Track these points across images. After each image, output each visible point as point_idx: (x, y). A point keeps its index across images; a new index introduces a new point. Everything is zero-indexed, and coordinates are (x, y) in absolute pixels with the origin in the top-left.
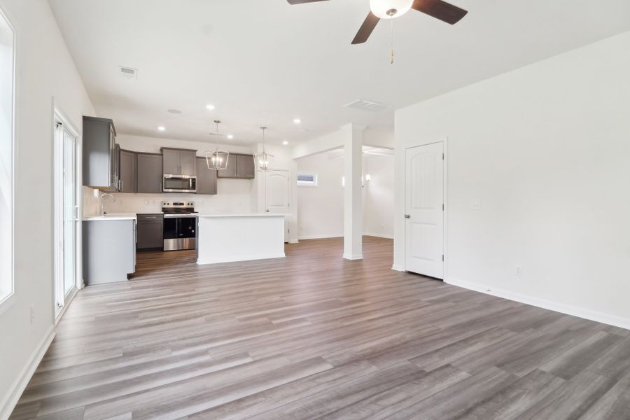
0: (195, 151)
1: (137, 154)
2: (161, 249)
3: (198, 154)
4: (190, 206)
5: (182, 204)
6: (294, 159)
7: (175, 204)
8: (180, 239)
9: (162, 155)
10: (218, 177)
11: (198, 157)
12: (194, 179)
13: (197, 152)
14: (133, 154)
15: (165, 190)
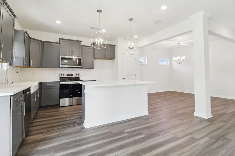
0: (81, 41)
1: (43, 42)
2: (58, 106)
3: (83, 44)
4: (77, 76)
5: (73, 75)
6: (138, 48)
7: (68, 75)
8: (71, 98)
9: (60, 43)
10: (95, 58)
11: (82, 46)
12: (80, 59)
13: (82, 43)
14: (40, 42)
15: (61, 66)
